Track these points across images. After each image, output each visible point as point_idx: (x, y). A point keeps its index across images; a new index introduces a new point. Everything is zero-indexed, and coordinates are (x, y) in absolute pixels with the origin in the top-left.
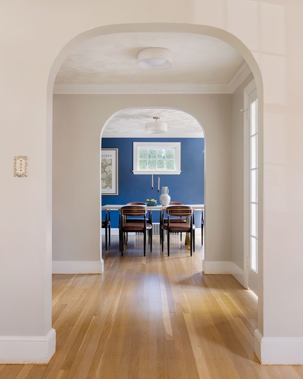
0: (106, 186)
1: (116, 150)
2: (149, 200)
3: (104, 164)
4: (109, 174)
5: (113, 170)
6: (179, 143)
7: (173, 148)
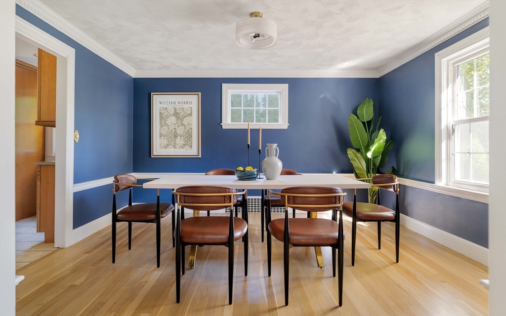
0: (184, 145)
1: (198, 94)
2: (241, 169)
3: (182, 114)
4: (188, 129)
5: (194, 122)
6: (286, 86)
7: (277, 92)
